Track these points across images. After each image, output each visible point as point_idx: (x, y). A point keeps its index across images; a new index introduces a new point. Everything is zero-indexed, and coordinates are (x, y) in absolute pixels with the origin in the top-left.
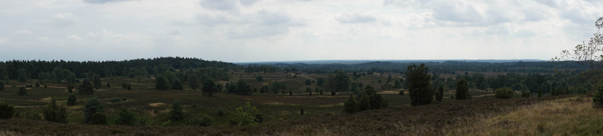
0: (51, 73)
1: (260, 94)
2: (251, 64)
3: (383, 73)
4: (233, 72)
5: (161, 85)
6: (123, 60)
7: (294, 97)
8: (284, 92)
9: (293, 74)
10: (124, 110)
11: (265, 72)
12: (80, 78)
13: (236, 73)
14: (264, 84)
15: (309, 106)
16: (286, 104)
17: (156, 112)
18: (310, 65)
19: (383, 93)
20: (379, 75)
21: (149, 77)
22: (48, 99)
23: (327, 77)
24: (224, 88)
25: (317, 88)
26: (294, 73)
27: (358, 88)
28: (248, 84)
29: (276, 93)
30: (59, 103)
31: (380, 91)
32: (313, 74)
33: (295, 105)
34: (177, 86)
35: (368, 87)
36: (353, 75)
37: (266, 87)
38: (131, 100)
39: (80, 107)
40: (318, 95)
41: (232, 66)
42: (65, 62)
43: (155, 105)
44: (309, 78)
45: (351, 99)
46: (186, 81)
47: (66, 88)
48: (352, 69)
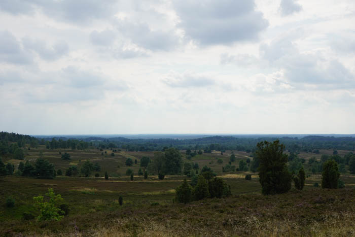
1: (66, 177)
2: (55, 137)
3: (224, 152)
4: (31, 148)
7: (110, 181)
8: (97, 175)
9: (109, 152)
11: (74, 148)
13: (35, 149)
14: (71, 164)
15: (129, 194)
16: (100, 191)
18: (132, 140)
19: (225, 177)
20: (219, 154)
23: (154, 156)
24: (16, 170)
25: (140, 171)
26: (111, 150)
27: (193, 171)
28: (50, 164)
29: (87, 176)
31: (221, 175)
32: (135, 151)
33: (111, 192)
35: (205, 169)
36: (187, 154)
37: (74, 169)
40: (140, 179)
41: (29, 140)
44: (131, 157)
45: (185, 185)
48: (185, 146)
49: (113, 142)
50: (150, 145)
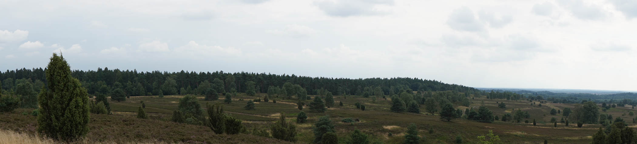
0: (281, 87)
1: (502, 122)
2: (493, 90)
3: (635, 106)
4: (474, 98)
5: (396, 107)
6: (358, 78)
7: (537, 127)
8: (527, 122)
9: (537, 103)
10: (356, 132)
11: (508, 98)
12: (312, 94)
13: (478, 98)
14: (506, 111)
15: (553, 138)
16: (529, 135)
17: (390, 135)
18: (556, 93)
19: (635, 127)
20: (630, 107)
21: (384, 97)
22: (278, 115)
23: (574, 107)
24: (464, 114)
25: (562, 119)
26: (539, 101)
27: (607, 121)
28: (490, 111)
29: (518, 121)
30: (288, 120)
31: (631, 125)
32: (559, 103)
33: (538, 135)
34: (414, 109)
35: (618, 120)
36: (603, 107)
37: (509, 115)
38: (365, 122)
39: (310, 125)
40: (563, 126)
41: (473, 91)
42: (296, 77)
43: (389, 127)
44: (555, 108)
45: (600, 132)
46: (423, 104)
47: (296, 104)
48: (602, 100)
49: (541, 94)
50: (572, 98)
